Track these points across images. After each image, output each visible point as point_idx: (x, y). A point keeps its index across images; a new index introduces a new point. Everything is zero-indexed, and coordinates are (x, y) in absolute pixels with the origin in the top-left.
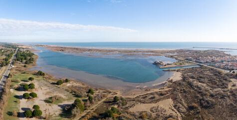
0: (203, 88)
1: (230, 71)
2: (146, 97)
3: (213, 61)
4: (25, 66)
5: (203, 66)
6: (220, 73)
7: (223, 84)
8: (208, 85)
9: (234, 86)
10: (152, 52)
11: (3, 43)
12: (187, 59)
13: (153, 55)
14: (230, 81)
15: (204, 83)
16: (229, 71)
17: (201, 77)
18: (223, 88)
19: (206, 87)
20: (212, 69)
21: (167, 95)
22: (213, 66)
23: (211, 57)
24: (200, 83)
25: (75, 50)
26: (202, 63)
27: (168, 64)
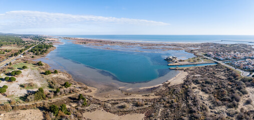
0: (201, 102)
1: (251, 74)
2: (117, 103)
3: (235, 58)
4: (33, 57)
5: (219, 64)
6: (235, 76)
7: (233, 98)
8: (210, 99)
9: (248, 102)
10: (175, 45)
11: (34, 35)
12: (206, 55)
13: (173, 49)
14: (245, 93)
15: (207, 93)
16: (248, 74)
17: (207, 82)
18: (230, 107)
19: (206, 102)
20: (228, 70)
21: (145, 106)
22: (231, 65)
23: (235, 52)
24: (201, 93)
25: (98, 43)
26: (220, 60)
27: (181, 61)
